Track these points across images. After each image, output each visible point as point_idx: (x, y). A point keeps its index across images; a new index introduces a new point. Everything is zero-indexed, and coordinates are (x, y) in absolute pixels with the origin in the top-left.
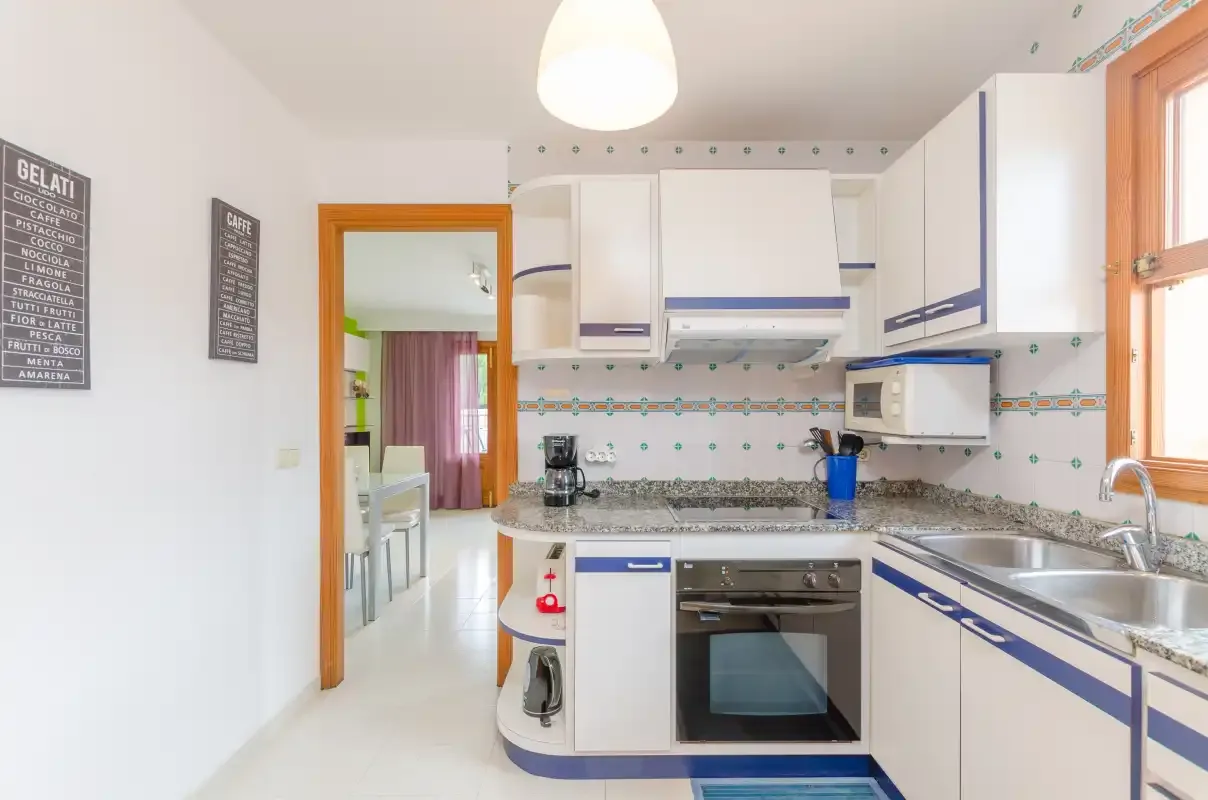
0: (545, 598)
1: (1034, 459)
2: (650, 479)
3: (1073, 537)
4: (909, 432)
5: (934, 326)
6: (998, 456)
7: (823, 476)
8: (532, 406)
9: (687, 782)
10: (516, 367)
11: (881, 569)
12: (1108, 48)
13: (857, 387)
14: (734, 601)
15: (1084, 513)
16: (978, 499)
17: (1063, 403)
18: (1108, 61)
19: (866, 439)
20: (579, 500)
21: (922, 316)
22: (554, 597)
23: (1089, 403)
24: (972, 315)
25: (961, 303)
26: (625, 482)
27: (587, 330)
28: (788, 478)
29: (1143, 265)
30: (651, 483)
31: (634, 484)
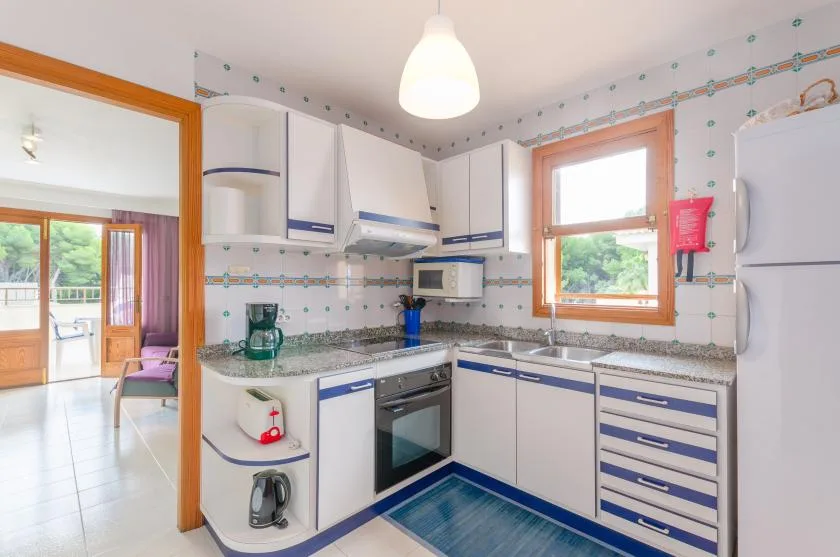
0: (270, 431)
1: (501, 306)
2: (310, 333)
3: (520, 338)
4: (460, 296)
5: (475, 245)
6: (484, 306)
7: (403, 322)
8: (218, 280)
9: (378, 517)
10: (203, 246)
11: (462, 364)
12: (533, 141)
13: (420, 272)
14: (403, 397)
15: (523, 327)
16: (475, 326)
17: (514, 282)
18: (533, 147)
19: (426, 299)
20: (281, 352)
21: (469, 238)
22: (277, 428)
23: (525, 282)
24: (498, 242)
25: (491, 236)
26: (295, 337)
27: (293, 224)
28: (386, 325)
29: (546, 230)
30: (312, 336)
31: (300, 337)
